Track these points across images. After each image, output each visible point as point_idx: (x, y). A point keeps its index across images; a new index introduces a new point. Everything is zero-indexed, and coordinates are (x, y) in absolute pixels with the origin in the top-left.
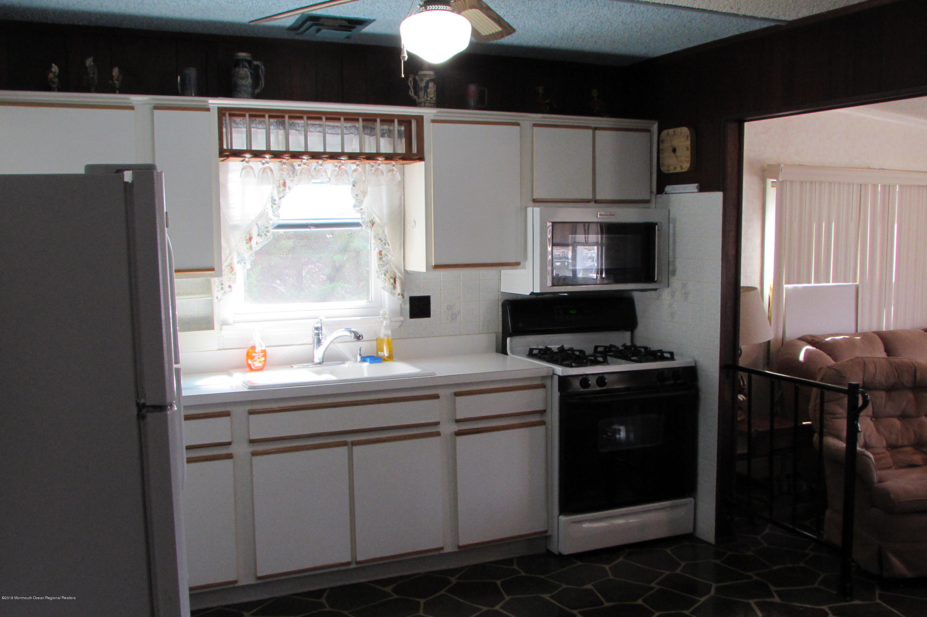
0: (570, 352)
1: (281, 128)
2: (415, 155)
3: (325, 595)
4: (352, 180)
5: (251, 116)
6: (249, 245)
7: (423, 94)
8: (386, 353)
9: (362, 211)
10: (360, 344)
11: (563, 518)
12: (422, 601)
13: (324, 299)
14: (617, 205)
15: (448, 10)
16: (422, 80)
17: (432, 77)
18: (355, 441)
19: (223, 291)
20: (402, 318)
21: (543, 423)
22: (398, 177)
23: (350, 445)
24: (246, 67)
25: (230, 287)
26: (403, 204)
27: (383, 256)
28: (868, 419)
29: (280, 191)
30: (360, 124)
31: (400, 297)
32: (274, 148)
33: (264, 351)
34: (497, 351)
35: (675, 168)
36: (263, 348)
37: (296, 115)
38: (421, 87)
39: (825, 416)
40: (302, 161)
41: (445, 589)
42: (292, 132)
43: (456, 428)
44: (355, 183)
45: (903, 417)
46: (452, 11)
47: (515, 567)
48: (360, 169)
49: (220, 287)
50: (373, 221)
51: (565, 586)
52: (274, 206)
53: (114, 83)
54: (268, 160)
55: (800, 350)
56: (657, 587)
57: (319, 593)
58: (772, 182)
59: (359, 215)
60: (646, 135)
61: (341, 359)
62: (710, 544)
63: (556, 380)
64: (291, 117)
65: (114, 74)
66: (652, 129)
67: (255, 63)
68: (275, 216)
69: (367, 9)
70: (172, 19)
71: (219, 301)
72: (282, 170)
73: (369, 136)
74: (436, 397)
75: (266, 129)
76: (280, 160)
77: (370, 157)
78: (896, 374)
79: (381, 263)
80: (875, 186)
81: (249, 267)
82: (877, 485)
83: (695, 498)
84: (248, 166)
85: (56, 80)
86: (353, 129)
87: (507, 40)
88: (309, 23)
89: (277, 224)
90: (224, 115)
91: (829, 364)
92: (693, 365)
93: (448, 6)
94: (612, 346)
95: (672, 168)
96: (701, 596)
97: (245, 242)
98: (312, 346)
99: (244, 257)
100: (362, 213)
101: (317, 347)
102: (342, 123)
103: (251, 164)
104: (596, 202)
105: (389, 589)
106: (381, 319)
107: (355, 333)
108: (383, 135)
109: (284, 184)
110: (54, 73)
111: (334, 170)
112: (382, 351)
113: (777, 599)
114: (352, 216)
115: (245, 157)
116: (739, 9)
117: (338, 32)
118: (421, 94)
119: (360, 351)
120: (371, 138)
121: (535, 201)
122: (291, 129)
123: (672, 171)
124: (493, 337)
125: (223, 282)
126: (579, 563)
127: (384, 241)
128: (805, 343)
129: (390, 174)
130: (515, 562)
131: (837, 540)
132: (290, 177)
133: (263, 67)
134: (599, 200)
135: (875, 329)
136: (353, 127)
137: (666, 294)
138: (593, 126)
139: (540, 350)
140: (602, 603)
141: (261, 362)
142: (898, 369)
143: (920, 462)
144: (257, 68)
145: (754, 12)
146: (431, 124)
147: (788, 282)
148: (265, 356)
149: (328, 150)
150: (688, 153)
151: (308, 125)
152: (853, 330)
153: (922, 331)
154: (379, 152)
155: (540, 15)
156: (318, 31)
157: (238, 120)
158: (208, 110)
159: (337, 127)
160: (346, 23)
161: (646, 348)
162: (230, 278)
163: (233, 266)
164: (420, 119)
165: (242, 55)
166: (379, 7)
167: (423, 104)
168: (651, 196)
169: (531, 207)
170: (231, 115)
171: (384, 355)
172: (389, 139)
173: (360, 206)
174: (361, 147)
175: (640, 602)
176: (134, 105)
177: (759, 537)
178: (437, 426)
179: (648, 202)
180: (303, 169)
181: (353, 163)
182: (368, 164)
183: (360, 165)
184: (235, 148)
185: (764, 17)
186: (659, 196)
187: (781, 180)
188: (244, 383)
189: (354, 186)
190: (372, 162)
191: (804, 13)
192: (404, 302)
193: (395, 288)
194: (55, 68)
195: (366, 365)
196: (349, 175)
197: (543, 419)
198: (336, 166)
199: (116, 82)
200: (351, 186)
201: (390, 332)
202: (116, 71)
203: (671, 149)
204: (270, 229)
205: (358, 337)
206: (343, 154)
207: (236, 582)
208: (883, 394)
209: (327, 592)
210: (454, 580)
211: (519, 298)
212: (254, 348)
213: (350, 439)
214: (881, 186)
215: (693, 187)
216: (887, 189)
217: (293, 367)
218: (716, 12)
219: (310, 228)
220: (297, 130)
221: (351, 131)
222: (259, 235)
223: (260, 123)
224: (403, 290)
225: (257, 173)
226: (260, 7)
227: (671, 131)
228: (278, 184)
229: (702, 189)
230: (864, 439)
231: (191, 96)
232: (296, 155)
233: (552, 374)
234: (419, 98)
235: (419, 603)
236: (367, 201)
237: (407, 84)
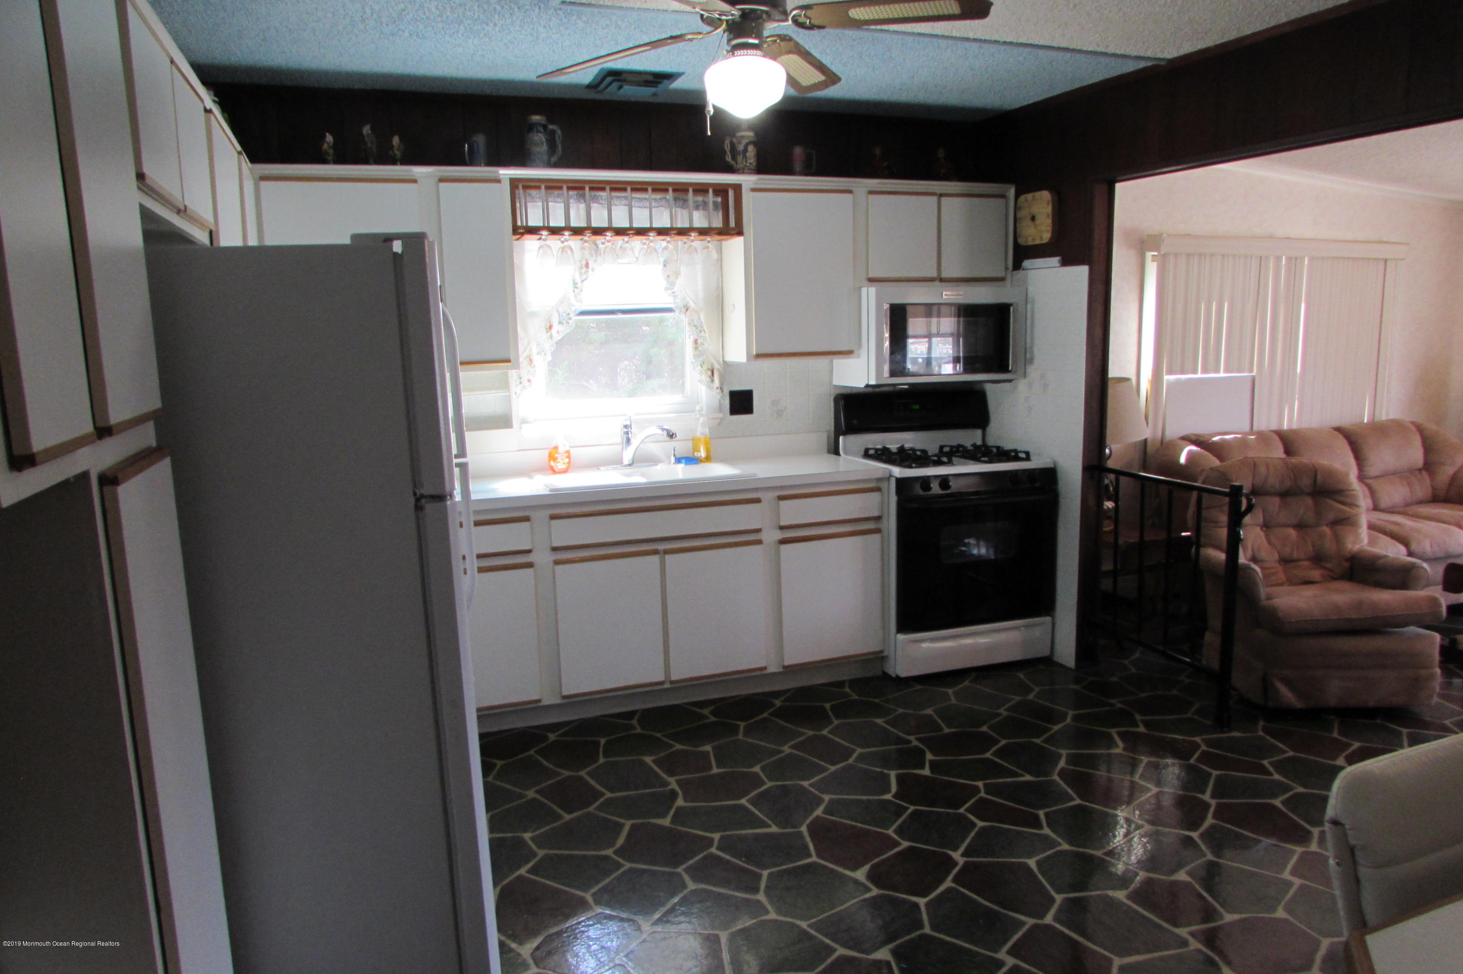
0: (911, 452)
1: (582, 201)
2: (733, 229)
3: (636, 717)
4: (662, 260)
5: (547, 188)
6: (549, 334)
7: (741, 159)
8: (702, 454)
9: (675, 294)
10: (673, 444)
11: (901, 637)
12: (742, 725)
13: (632, 394)
14: (966, 284)
15: (758, 56)
16: (740, 143)
17: (752, 139)
18: (667, 549)
19: (522, 385)
20: (721, 415)
21: (878, 531)
22: (715, 255)
23: (662, 553)
24: (540, 132)
25: (529, 381)
26: (721, 285)
27: (698, 345)
28: (1258, 529)
29: (582, 273)
30: (670, 195)
31: (719, 391)
32: (574, 224)
33: (568, 452)
34: (829, 452)
35: (1034, 240)
36: (567, 448)
37: (598, 186)
38: (739, 151)
39: (1203, 524)
40: (605, 239)
41: (768, 712)
42: (594, 206)
43: (779, 535)
44: (666, 262)
45: (1300, 526)
46: (764, 56)
47: (847, 690)
48: (671, 246)
49: (519, 381)
50: (687, 305)
51: (900, 711)
52: (575, 290)
53: (394, 153)
54: (567, 237)
55: (1181, 450)
56: (1005, 713)
57: (630, 715)
58: (1153, 256)
59: (671, 299)
60: (1001, 201)
61: (652, 460)
62: (1070, 669)
63: (893, 484)
64: (591, 189)
65: (394, 143)
66: (1007, 194)
67: (551, 127)
68: (577, 301)
69: (673, 60)
70: (456, 79)
71: (518, 397)
72: (583, 249)
73: (682, 209)
74: (757, 501)
75: (564, 202)
76: (581, 237)
77: (682, 232)
78: (1292, 476)
79: (697, 353)
80: (1278, 259)
81: (549, 358)
82: (1264, 603)
83: (1053, 616)
84: (545, 244)
85: (331, 151)
86: (664, 201)
87: (833, 92)
88: (609, 79)
89: (580, 311)
90: (517, 187)
91: (1213, 465)
92: (1052, 466)
93: (759, 50)
94: (959, 446)
95: (1030, 239)
96: (1055, 724)
97: (544, 331)
98: (620, 446)
99: (544, 348)
100: (675, 297)
101: (626, 447)
102: (649, 195)
103: (548, 242)
104: (942, 280)
105: (706, 711)
106: (698, 416)
107: (668, 431)
108: (697, 208)
109: (587, 266)
110: (328, 144)
111: (642, 249)
112: (699, 451)
113: (1142, 729)
114: (663, 300)
115: (542, 235)
116: (1107, 46)
117: (645, 88)
118: (740, 158)
119: (674, 451)
120: (684, 211)
121: (871, 280)
122: (593, 203)
123: (1030, 243)
124: (825, 435)
125: (521, 376)
126: (919, 687)
127: (700, 328)
128: (1188, 443)
129: (705, 251)
130: (847, 685)
131: (1215, 665)
132: (592, 256)
133: (560, 132)
134: (945, 278)
135: (1274, 427)
136: (663, 199)
137: (1022, 385)
138: (939, 192)
139: (877, 450)
140: (942, 730)
141: (564, 463)
142: (1296, 472)
143: (1318, 578)
144: (553, 132)
145: (1125, 50)
146: (751, 193)
147: (1170, 372)
148: (569, 457)
149: (635, 225)
150: (1049, 221)
151: (612, 198)
152: (1247, 428)
153: (1332, 430)
154: (691, 226)
155: (873, 61)
156: (620, 87)
157: (534, 192)
158: (498, 181)
159: (645, 199)
160: (650, 78)
161: (998, 448)
162: (529, 371)
163: (532, 357)
164: (737, 188)
165: (536, 118)
166: (686, 58)
167: (741, 171)
168: (1006, 274)
169: (865, 286)
170: (525, 188)
171: (701, 456)
172: (704, 211)
173: (673, 289)
174: (672, 223)
175: (984, 729)
176: (416, 178)
177: (1126, 662)
178: (759, 533)
179: (1002, 279)
180: (606, 247)
181: (663, 240)
182: (680, 241)
183: (672, 243)
184: (531, 224)
185: (1138, 55)
186: (1015, 272)
187: (1163, 253)
188: (546, 485)
189: (665, 266)
190: (684, 238)
191: (1187, 48)
192: (723, 397)
193: (712, 381)
194: (329, 138)
195: (681, 466)
196: (659, 255)
197: (878, 526)
198: (644, 244)
199: (396, 152)
200: (662, 266)
201: (708, 431)
202: (396, 140)
203: (1029, 217)
204: (572, 315)
205: (671, 436)
206: (651, 229)
207: (539, 701)
208: (1277, 500)
209: (638, 714)
210: (778, 703)
211: (854, 391)
212: (556, 448)
213: (662, 547)
214: (1286, 258)
215: (1055, 261)
216: (1294, 261)
217: (599, 469)
218: (1080, 51)
219: (617, 314)
220: (600, 204)
221: (661, 204)
222: (560, 323)
223: (558, 196)
224: (722, 384)
225: (555, 253)
226: (552, 62)
227: (1029, 196)
228: (580, 266)
229: (1065, 263)
230: (1253, 551)
231: (480, 165)
232: (598, 232)
233: (888, 476)
234: (737, 163)
235: (738, 726)
236: (680, 282)
237: (724, 147)
